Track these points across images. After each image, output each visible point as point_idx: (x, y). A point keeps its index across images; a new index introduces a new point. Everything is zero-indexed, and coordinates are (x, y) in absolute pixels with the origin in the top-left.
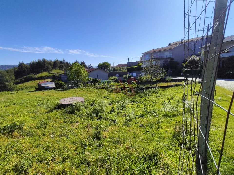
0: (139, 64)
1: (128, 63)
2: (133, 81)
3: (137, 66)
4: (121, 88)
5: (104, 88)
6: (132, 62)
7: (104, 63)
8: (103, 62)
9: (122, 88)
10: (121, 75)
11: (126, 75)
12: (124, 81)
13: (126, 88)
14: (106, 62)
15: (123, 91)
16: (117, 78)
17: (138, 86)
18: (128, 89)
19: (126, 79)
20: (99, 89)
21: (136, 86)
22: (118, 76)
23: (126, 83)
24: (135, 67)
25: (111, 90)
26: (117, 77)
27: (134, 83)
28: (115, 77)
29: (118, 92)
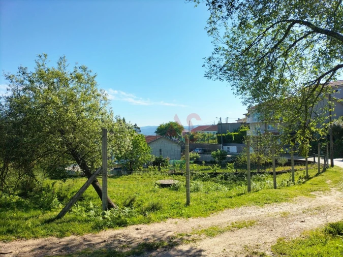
0: (242, 128)
1: (219, 124)
2: (229, 163)
3: (238, 133)
4: (210, 174)
5: (182, 174)
6: (228, 124)
7: (169, 124)
8: (168, 122)
9: (212, 173)
10: (205, 150)
11: (217, 151)
12: (215, 162)
13: (219, 173)
14: (173, 123)
15: (214, 178)
16: (199, 157)
17: (236, 171)
18: (221, 175)
19: (217, 158)
20: (173, 175)
21: (234, 171)
22: (199, 152)
23: (218, 167)
24: (235, 135)
25: (194, 176)
26: (198, 155)
27: (230, 166)
28: (195, 155)
29: (206, 180)
